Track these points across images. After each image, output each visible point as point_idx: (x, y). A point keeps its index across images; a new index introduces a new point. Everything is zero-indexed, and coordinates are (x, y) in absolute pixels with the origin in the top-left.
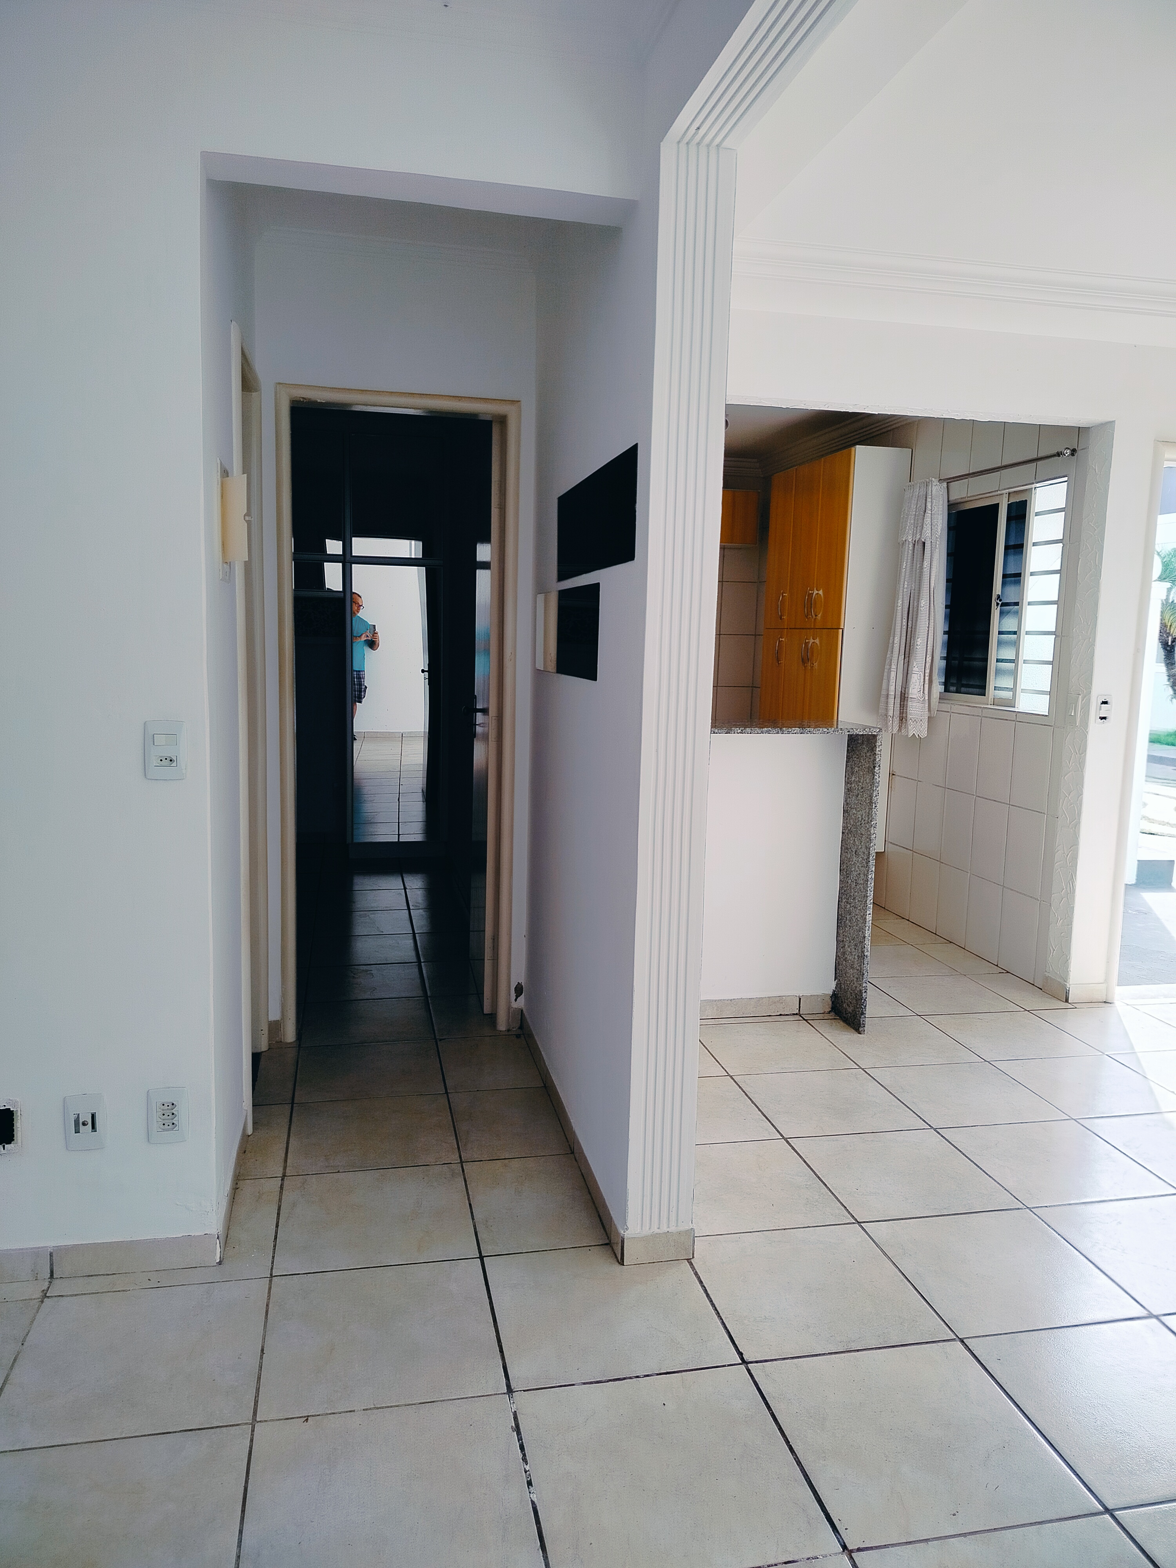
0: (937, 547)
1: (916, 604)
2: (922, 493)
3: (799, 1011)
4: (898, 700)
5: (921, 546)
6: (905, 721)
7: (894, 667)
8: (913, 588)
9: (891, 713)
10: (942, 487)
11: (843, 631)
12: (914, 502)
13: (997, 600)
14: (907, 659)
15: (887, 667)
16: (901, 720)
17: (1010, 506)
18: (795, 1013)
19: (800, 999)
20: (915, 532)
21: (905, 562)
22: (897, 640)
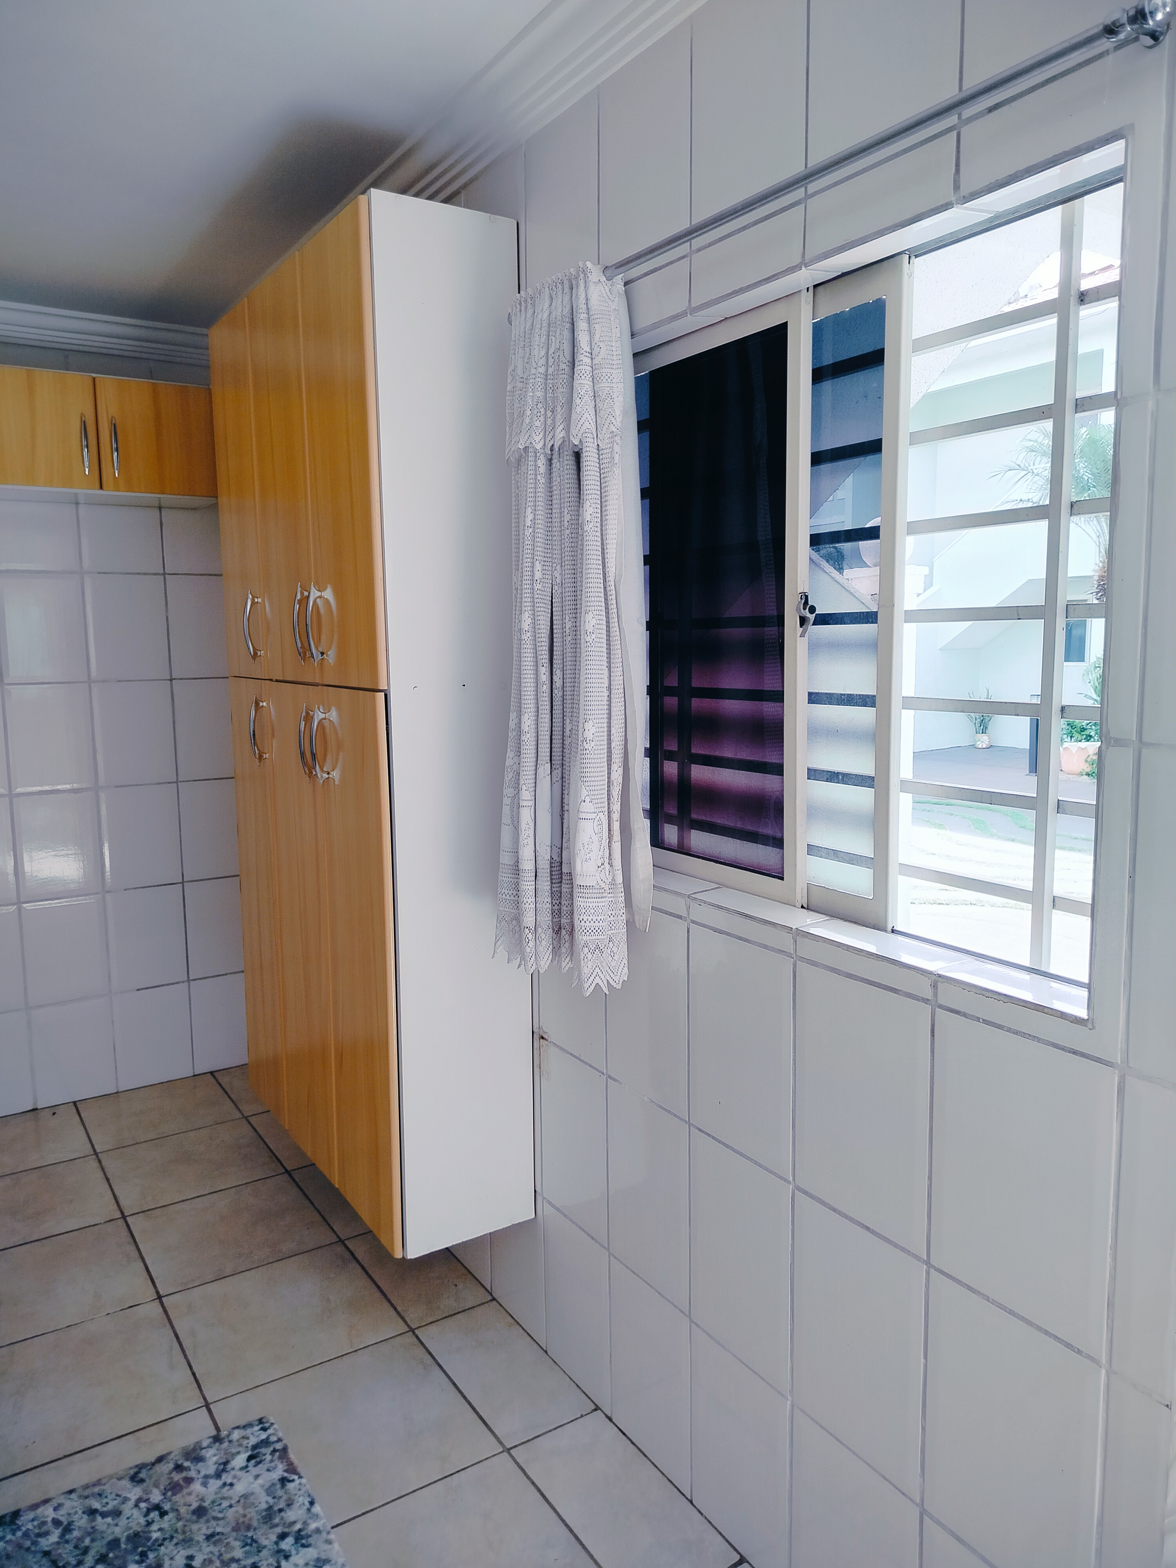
1: (569, 625)
2: (561, 309)
4: (545, 885)
5: (568, 462)
6: (567, 937)
7: (526, 795)
8: (558, 580)
9: (529, 920)
10: (615, 293)
11: (386, 695)
12: (538, 340)
13: (805, 609)
14: (557, 773)
15: (508, 791)
16: (557, 930)
17: (818, 330)
20: (549, 422)
21: (529, 510)
22: (528, 722)
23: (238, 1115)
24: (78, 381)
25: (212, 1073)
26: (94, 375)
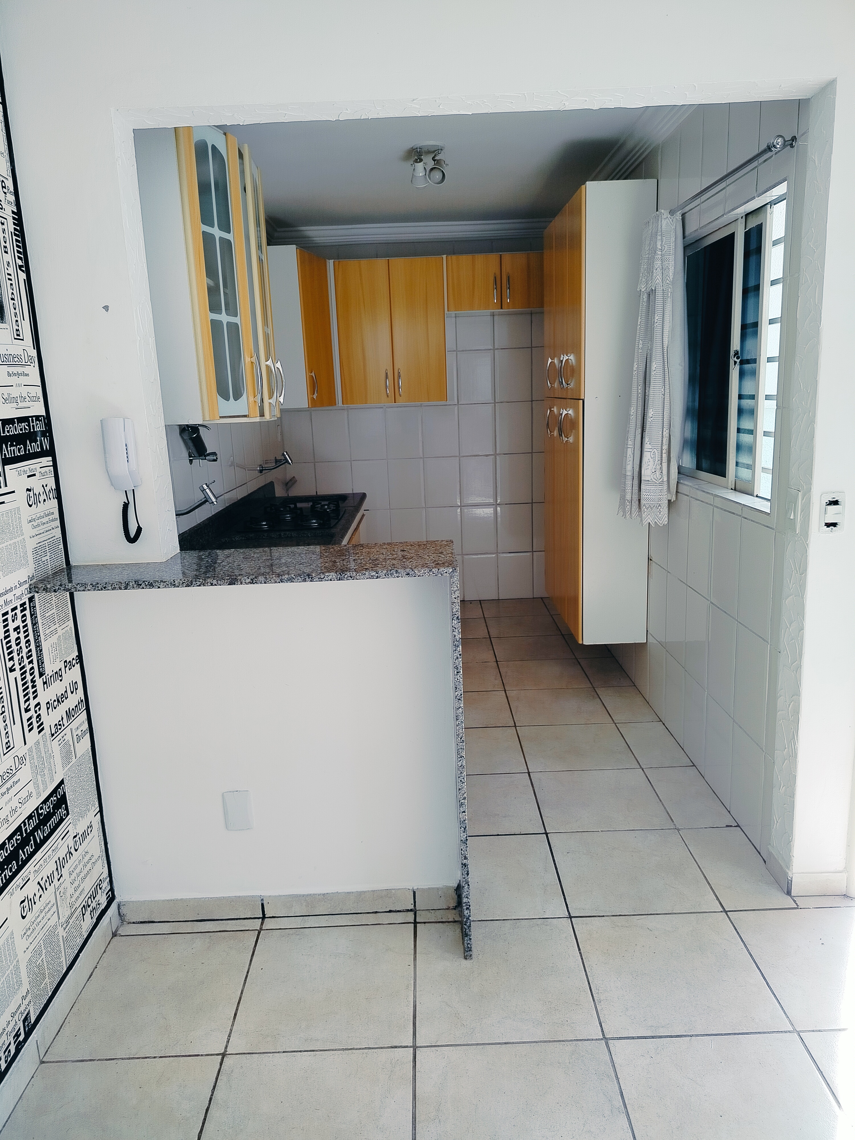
0: (669, 295)
2: (654, 229)
3: (415, 906)
4: (635, 483)
9: (628, 497)
10: (675, 220)
11: (583, 401)
12: (648, 242)
13: (734, 357)
18: (410, 909)
19: (414, 893)
23: (549, 614)
24: (493, 258)
25: (542, 598)
26: (501, 253)
